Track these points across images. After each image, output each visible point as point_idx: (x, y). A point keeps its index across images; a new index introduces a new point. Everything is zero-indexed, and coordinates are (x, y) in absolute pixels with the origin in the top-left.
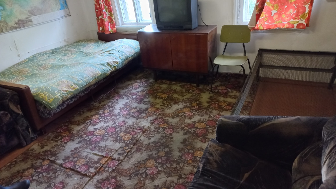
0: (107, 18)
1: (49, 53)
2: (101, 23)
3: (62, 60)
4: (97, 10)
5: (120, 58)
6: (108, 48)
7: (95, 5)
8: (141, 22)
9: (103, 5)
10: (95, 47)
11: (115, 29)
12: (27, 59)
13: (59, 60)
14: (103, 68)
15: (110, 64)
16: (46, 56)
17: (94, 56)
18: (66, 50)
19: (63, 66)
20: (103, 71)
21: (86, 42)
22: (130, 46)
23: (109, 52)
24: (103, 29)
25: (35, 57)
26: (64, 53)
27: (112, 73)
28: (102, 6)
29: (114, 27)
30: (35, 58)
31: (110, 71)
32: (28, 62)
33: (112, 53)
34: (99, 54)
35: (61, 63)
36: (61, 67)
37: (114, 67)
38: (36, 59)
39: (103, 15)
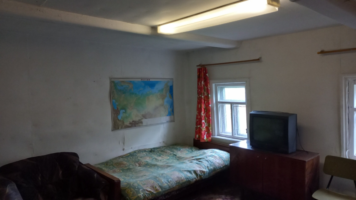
0: (205, 127)
1: (148, 151)
2: (199, 131)
3: (156, 159)
4: (197, 120)
5: (208, 168)
6: (200, 155)
7: (197, 115)
8: (236, 136)
9: (203, 116)
10: (188, 152)
11: (210, 138)
12: (129, 153)
13: (154, 160)
14: (189, 175)
15: (197, 172)
16: (144, 153)
17: (184, 161)
18: (162, 151)
19: (155, 165)
20: (188, 178)
21: (181, 146)
22: (221, 158)
23: (199, 160)
24: (199, 137)
25: (135, 152)
26: (160, 154)
27: (197, 182)
28: (202, 117)
29: (210, 137)
30: (135, 154)
31: (195, 180)
32: (129, 156)
33: (202, 162)
34: (189, 160)
35: (154, 162)
36: (153, 166)
37: (200, 176)
38: (136, 155)
39: (202, 125)
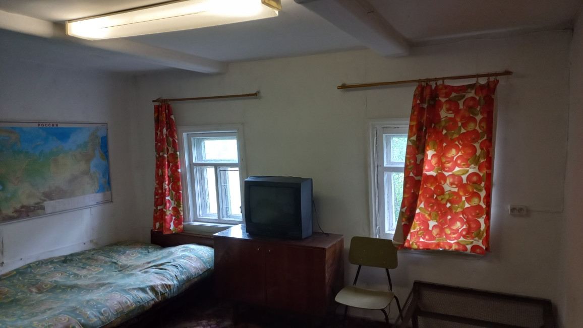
0: (170, 209)
1: (59, 261)
2: (160, 216)
3: (76, 275)
4: (157, 197)
5: (177, 278)
6: (162, 258)
7: (156, 188)
8: (225, 219)
9: (168, 189)
10: (140, 255)
11: (181, 227)
12: (15, 270)
13: (71, 276)
14: (142, 295)
15: (156, 289)
16: (50, 266)
17: (133, 272)
18: (89, 258)
19: (72, 287)
20: (139, 302)
21: (127, 245)
22: (199, 258)
23: (161, 267)
24: (161, 226)
25: (30, 267)
26: (84, 264)
27: (156, 306)
28: (166, 191)
29: (181, 224)
30: (29, 270)
31: (152, 303)
32: (15, 275)
33: (165, 269)
34: (142, 268)
35: (72, 281)
36: (69, 289)
37: (162, 294)
38: (31, 272)
39: (166, 204)
